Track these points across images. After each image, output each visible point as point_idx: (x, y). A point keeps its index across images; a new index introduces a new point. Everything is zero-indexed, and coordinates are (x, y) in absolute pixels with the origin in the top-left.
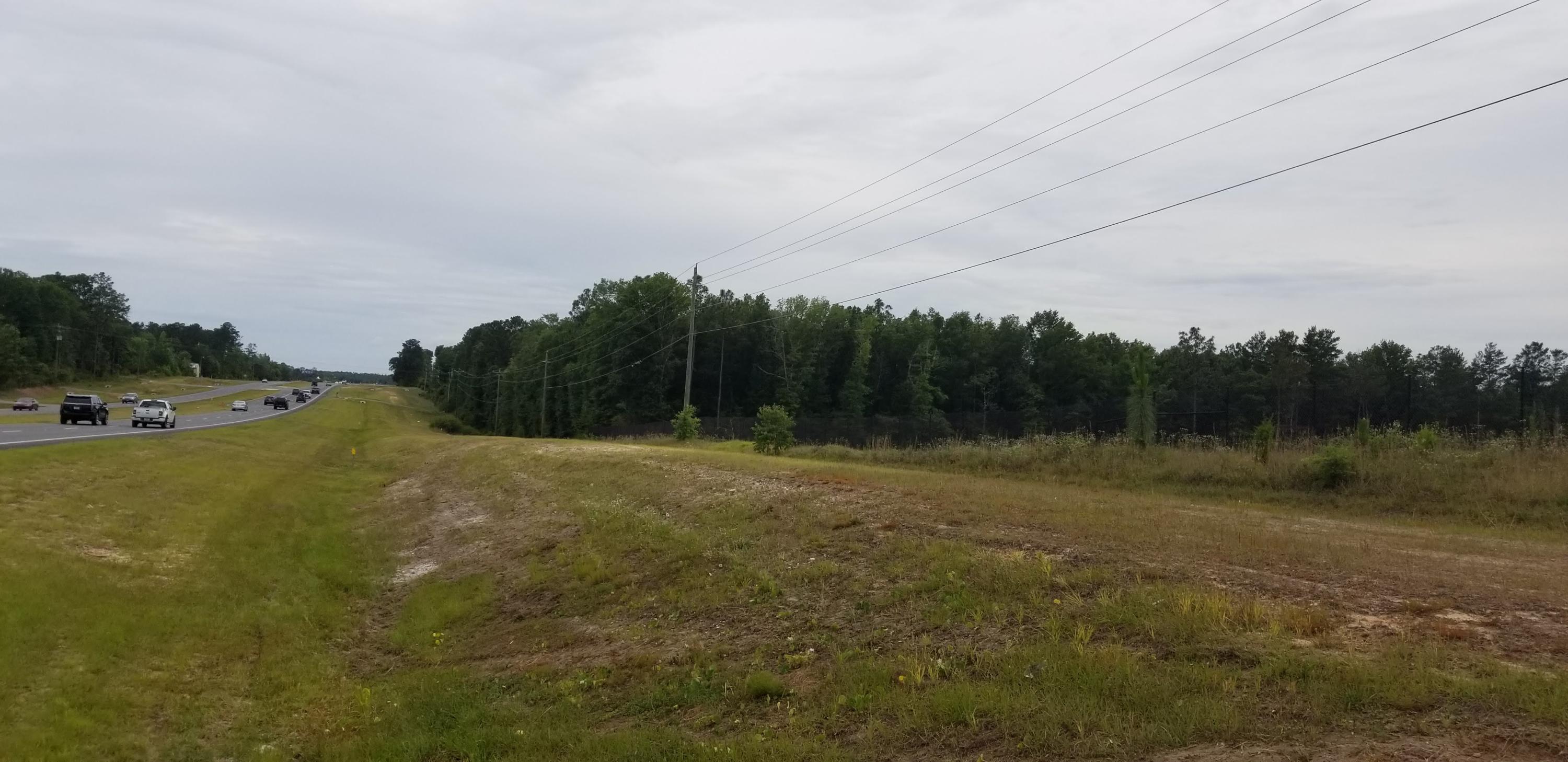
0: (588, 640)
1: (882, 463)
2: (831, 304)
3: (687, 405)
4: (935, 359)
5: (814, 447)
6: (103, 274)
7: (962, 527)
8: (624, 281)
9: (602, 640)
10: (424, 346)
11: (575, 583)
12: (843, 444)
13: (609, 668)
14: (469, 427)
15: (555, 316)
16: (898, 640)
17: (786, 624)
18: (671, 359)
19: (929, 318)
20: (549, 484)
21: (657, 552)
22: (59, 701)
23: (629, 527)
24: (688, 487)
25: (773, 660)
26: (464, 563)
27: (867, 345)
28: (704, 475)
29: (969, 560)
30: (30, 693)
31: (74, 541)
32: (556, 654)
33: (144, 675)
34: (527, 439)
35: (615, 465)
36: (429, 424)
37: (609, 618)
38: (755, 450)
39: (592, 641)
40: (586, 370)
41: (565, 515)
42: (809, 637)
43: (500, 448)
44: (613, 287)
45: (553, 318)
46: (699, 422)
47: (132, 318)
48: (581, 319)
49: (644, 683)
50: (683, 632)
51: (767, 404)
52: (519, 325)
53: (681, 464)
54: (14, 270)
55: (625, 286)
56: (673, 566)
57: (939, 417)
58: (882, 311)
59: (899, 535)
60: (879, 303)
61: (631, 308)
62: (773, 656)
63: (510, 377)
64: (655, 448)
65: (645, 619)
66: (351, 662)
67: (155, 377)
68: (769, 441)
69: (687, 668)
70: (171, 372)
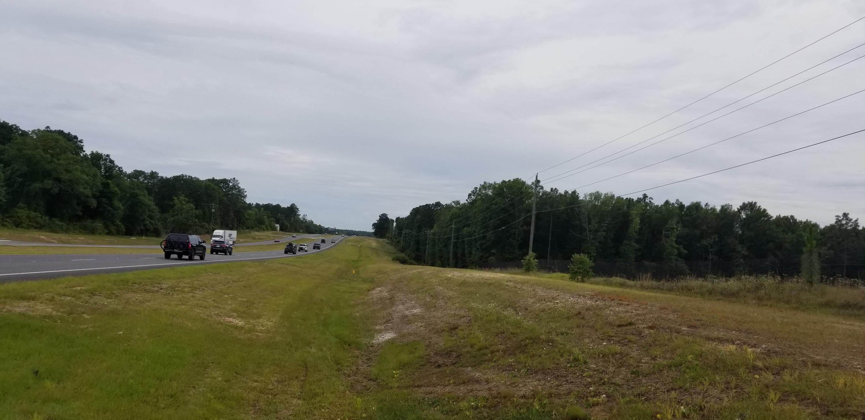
0: (476, 381)
1: (646, 289)
2: (616, 196)
3: (531, 252)
4: (679, 229)
5: (605, 279)
6: (234, 178)
7: (697, 329)
8: (497, 183)
9: (484, 381)
10: (390, 217)
11: (468, 349)
12: (622, 277)
13: (487, 397)
14: (412, 261)
15: (459, 201)
16: (657, 393)
17: (589, 380)
18: (522, 226)
19: (676, 205)
20: (455, 293)
21: (514, 334)
22: (209, 395)
23: (498, 320)
24: (532, 298)
25: (581, 400)
26: (410, 334)
27: (638, 220)
28: (541, 293)
29: (701, 349)
30: (195, 390)
31: (218, 313)
32: (458, 387)
33: (250, 384)
34: (444, 268)
35: (490, 284)
36: (391, 258)
37: (487, 369)
38: (570, 279)
39: (478, 381)
40: (475, 232)
41: (463, 311)
42: (603, 388)
43: (429, 272)
44: (490, 186)
45: (458, 203)
46: (537, 262)
47: (248, 201)
48: (473, 203)
49: (507, 407)
50: (529, 381)
51: (577, 253)
52: (439, 207)
53: (527, 285)
54: (193, 177)
55: (497, 186)
56: (523, 343)
57: (682, 264)
58: (647, 201)
59: (658, 332)
60: (645, 196)
61: (500, 198)
62: (581, 398)
63: (434, 234)
64: (512, 276)
65: (507, 371)
66: (351, 384)
67: (258, 231)
68: (578, 274)
69: (531, 401)
70: (265, 228)
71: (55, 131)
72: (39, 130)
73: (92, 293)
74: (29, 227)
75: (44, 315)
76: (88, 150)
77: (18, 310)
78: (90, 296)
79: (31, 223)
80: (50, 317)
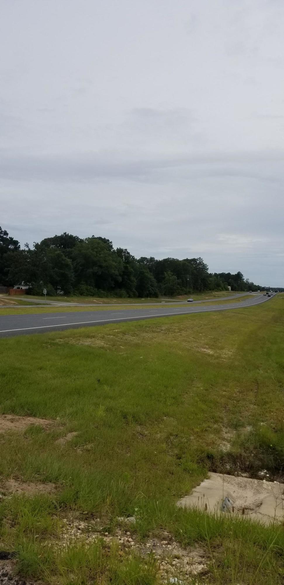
6: (200, 258)
30: (187, 394)
31: (197, 346)
33: (221, 393)
47: (209, 272)
67: (217, 291)
70: (221, 290)
71: (97, 237)
72: (89, 238)
73: (124, 333)
74: (87, 295)
75: (100, 346)
76: (115, 248)
77: (86, 344)
78: (123, 335)
79: (88, 293)
80: (103, 348)
